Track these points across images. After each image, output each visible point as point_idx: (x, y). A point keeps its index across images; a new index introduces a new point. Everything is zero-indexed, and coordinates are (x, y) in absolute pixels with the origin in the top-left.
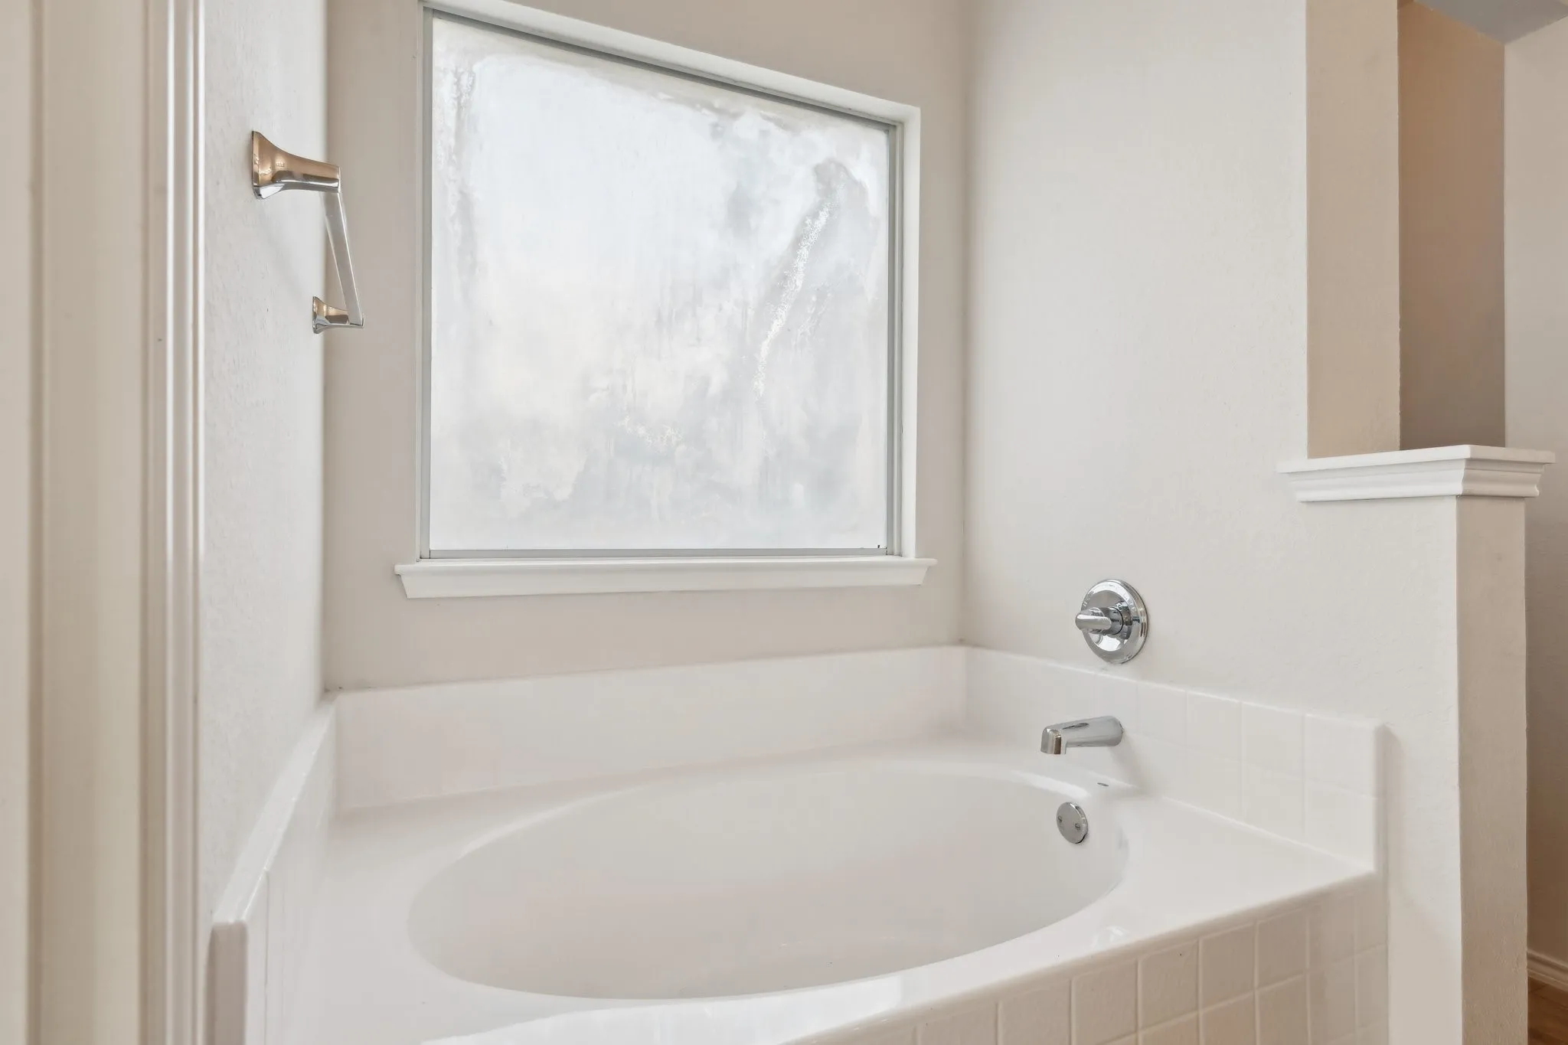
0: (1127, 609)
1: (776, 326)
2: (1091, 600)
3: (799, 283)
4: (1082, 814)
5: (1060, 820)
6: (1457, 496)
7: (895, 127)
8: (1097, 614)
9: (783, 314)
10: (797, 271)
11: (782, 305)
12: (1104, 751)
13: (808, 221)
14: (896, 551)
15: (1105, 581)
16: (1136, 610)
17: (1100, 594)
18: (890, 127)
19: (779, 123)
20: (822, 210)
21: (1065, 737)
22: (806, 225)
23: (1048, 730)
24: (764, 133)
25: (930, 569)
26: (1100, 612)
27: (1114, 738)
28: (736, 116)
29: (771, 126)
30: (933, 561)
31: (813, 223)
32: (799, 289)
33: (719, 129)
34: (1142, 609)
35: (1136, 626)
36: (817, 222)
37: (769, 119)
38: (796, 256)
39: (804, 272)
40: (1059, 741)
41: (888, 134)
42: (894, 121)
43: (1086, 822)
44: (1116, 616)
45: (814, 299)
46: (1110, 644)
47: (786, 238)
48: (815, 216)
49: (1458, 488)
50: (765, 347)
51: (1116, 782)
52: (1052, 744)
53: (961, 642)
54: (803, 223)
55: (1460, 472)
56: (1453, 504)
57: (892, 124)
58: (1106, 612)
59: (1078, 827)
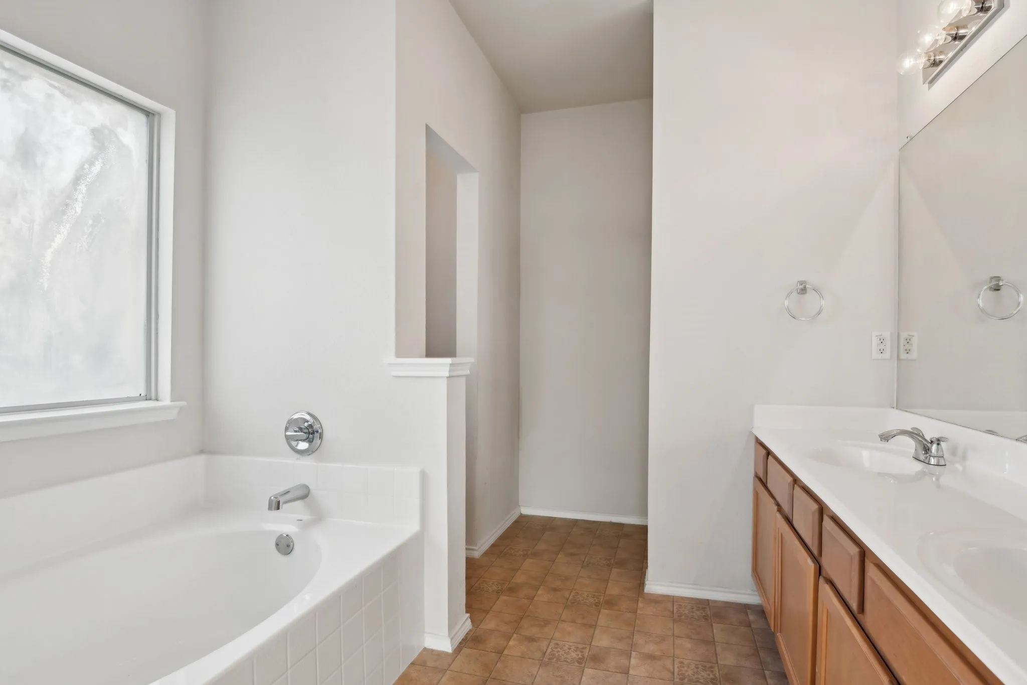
0: (311, 426)
1: (59, 240)
2: (291, 423)
3: (79, 210)
4: (291, 538)
5: (277, 545)
6: (447, 377)
7: (153, 114)
8: (296, 431)
9: (65, 230)
10: (76, 201)
11: (64, 224)
12: (299, 503)
13: (86, 166)
14: (153, 397)
15: (297, 413)
16: (316, 426)
17: (296, 419)
18: (148, 113)
19: (62, 92)
20: (98, 160)
21: (282, 500)
22: (85, 169)
23: (272, 498)
24: (49, 96)
25: (181, 408)
26: (297, 429)
27: (304, 494)
28: (25, 78)
29: (57, 93)
30: (184, 403)
31: (90, 167)
32: (78, 214)
33: (8, 84)
34: (319, 425)
35: (317, 435)
36: (93, 168)
37: (55, 87)
38: (76, 190)
39: (83, 202)
40: (279, 503)
41: (148, 119)
42: (154, 112)
43: (292, 541)
44: (307, 431)
45: (90, 222)
46: (303, 446)
47: (67, 176)
48: (92, 163)
49: (447, 375)
50: (49, 255)
51: (306, 517)
52: (274, 505)
53: (202, 452)
54: (82, 167)
55: (448, 369)
56: (445, 380)
57: (153, 113)
58: (301, 429)
59: (288, 546)
